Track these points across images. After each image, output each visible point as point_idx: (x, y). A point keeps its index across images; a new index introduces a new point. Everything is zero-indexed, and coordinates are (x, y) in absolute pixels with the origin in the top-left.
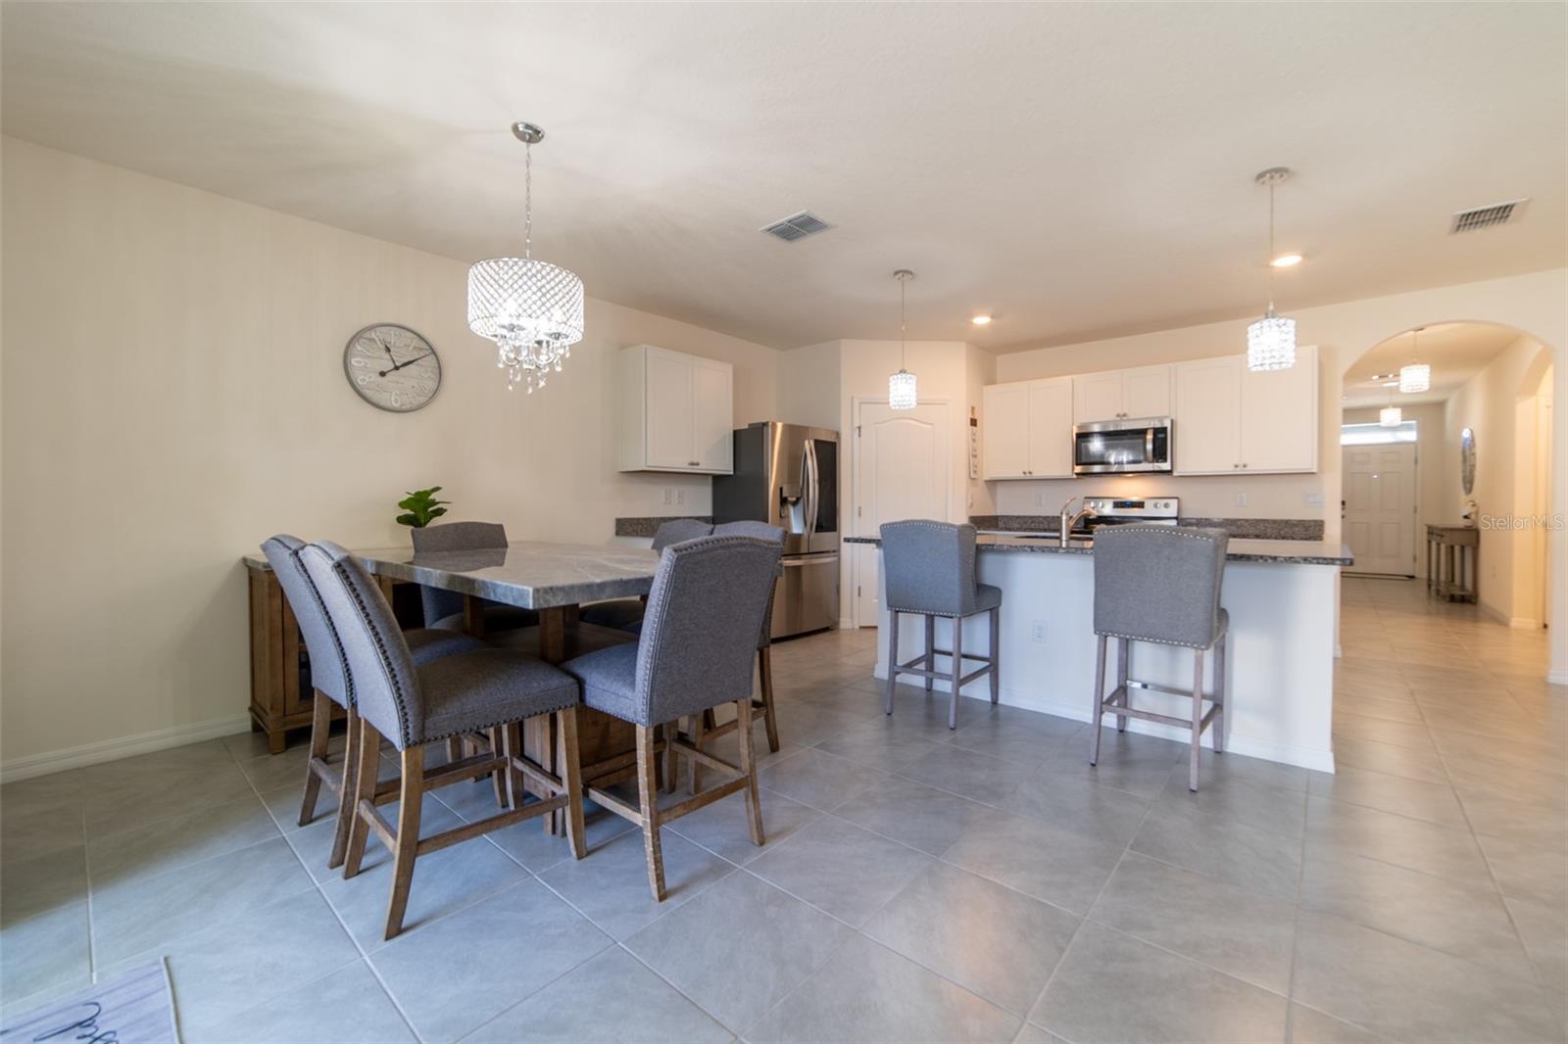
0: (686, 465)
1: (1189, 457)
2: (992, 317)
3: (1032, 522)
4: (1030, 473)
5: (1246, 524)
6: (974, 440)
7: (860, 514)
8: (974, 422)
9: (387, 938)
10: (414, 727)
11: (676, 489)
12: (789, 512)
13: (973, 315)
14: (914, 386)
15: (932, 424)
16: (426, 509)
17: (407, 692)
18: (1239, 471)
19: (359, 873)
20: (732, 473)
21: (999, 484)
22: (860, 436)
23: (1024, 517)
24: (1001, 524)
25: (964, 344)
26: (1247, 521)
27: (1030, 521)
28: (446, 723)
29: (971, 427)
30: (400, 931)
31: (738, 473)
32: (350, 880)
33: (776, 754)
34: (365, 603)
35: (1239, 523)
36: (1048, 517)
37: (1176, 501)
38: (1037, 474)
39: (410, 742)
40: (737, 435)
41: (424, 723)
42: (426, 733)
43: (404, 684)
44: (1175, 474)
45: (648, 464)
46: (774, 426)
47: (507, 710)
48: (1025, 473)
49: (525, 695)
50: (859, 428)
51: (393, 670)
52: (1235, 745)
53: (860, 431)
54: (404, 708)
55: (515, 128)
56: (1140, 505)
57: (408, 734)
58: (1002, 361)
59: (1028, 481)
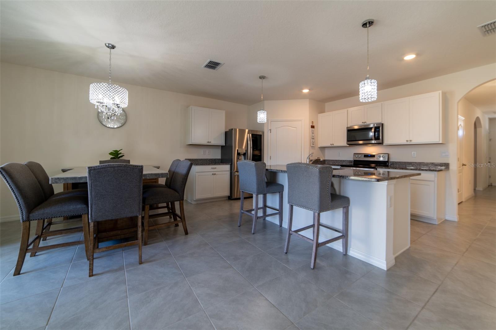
0: (206, 143)
1: (389, 137)
2: (309, 90)
3: (337, 162)
4: (333, 144)
5: (416, 164)
6: (313, 133)
7: (270, 159)
8: (313, 127)
9: (14, 275)
10: (25, 216)
11: (207, 151)
12: (242, 157)
13: (303, 89)
14: (266, 115)
15: (296, 128)
16: (118, 156)
17: (22, 205)
18: (408, 143)
19: (35, 256)
20: (224, 145)
21: (326, 148)
22: (271, 132)
23: (334, 160)
24: (326, 163)
25: (308, 100)
26: (416, 163)
27: (336, 162)
28: (37, 215)
29: (311, 129)
30: (19, 274)
31: (227, 145)
32: (32, 257)
33: (187, 235)
34: (8, 180)
35: (412, 164)
36: (342, 160)
37: (387, 155)
38: (335, 145)
39: (24, 220)
40: (226, 133)
41: (29, 215)
42: (30, 218)
43: (22, 203)
44: (384, 144)
45: (192, 142)
46: (236, 130)
47: (60, 213)
48: (331, 144)
49: (67, 209)
50: (271, 130)
51: (18, 199)
52: (352, 253)
53: (271, 131)
54: (22, 210)
55: (106, 45)
56: (373, 156)
57: (23, 218)
58: (327, 105)
59: (332, 147)
